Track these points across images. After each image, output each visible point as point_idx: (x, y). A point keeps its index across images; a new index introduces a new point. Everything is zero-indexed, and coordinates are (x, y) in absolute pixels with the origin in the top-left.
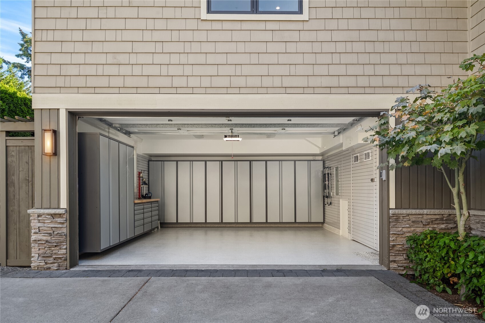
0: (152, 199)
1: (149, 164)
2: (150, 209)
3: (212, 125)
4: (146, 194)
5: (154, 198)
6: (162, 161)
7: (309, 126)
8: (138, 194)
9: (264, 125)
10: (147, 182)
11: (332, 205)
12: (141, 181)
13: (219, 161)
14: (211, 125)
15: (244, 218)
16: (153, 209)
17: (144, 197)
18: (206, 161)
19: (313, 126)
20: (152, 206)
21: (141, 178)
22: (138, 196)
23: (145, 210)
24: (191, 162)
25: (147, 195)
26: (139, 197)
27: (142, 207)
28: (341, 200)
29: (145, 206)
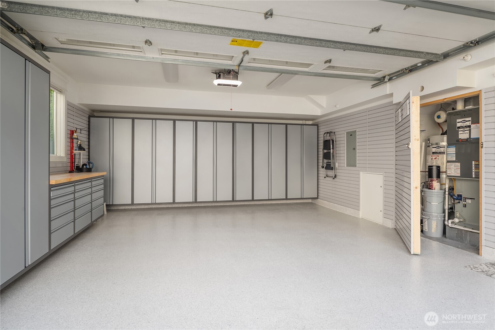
0: (94, 172)
1: (89, 122)
2: (90, 190)
3: (223, 30)
4: (83, 165)
5: (97, 171)
6: (110, 117)
7: (387, 51)
8: (69, 164)
9: (318, 42)
10: (86, 147)
11: (336, 178)
12: (75, 145)
13: (193, 121)
14: (220, 30)
15: (224, 195)
16: (94, 189)
17: (80, 170)
18: (174, 121)
19: (393, 52)
20: (92, 185)
21: (75, 141)
22: (69, 169)
23: (77, 195)
24: (154, 121)
25: (85, 167)
26: (71, 169)
27: (72, 189)
28: (361, 173)
29: (77, 187)
